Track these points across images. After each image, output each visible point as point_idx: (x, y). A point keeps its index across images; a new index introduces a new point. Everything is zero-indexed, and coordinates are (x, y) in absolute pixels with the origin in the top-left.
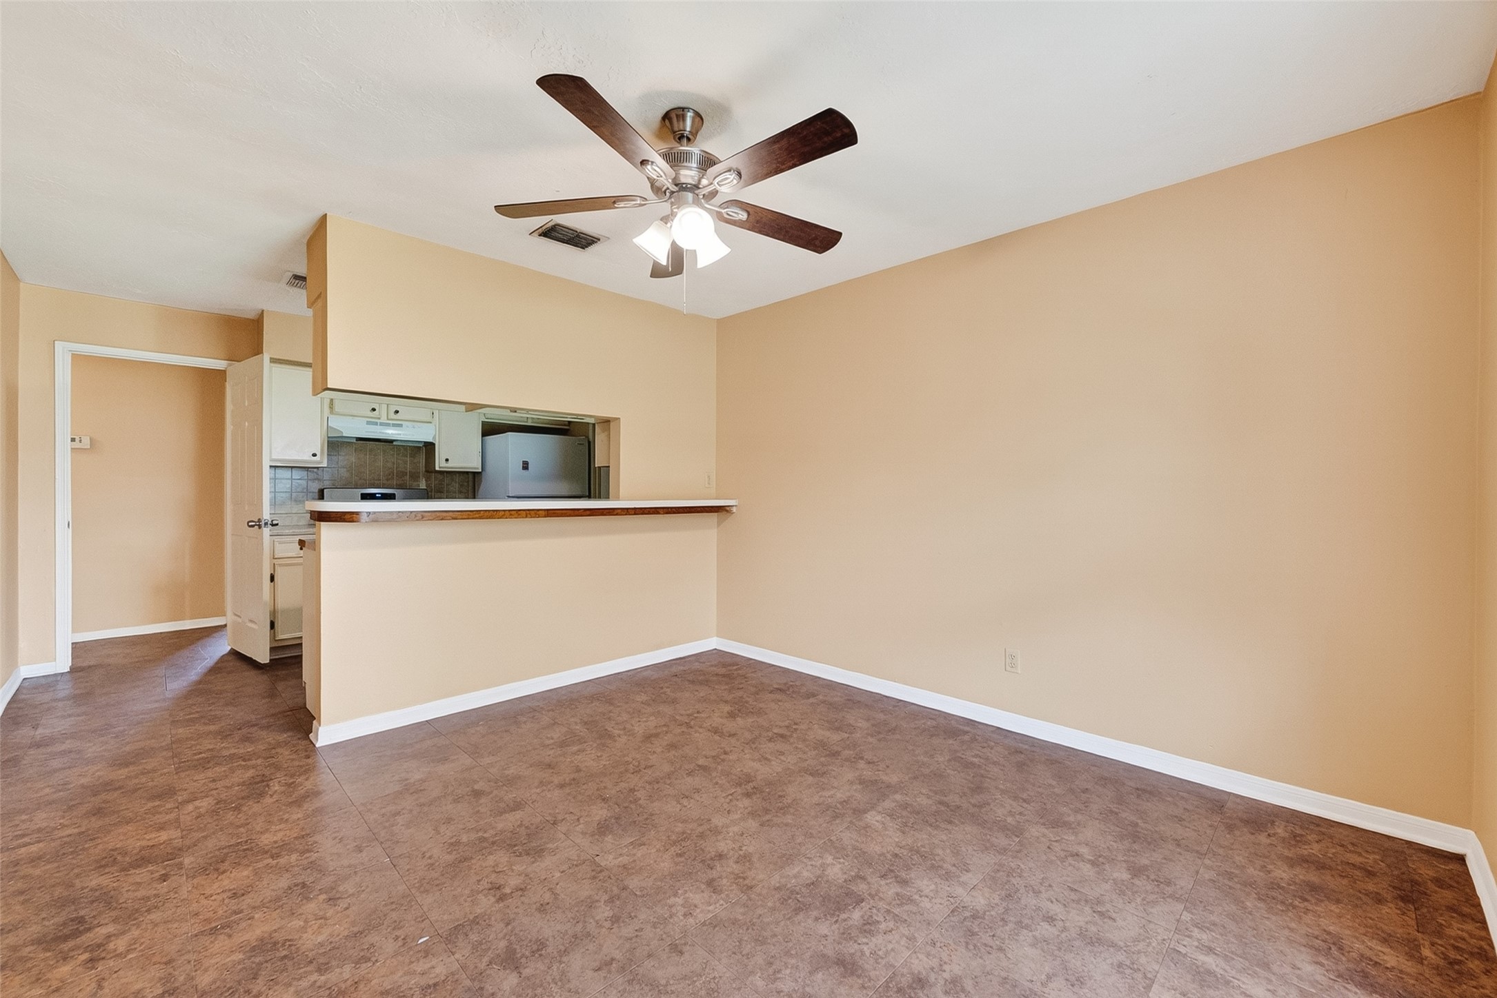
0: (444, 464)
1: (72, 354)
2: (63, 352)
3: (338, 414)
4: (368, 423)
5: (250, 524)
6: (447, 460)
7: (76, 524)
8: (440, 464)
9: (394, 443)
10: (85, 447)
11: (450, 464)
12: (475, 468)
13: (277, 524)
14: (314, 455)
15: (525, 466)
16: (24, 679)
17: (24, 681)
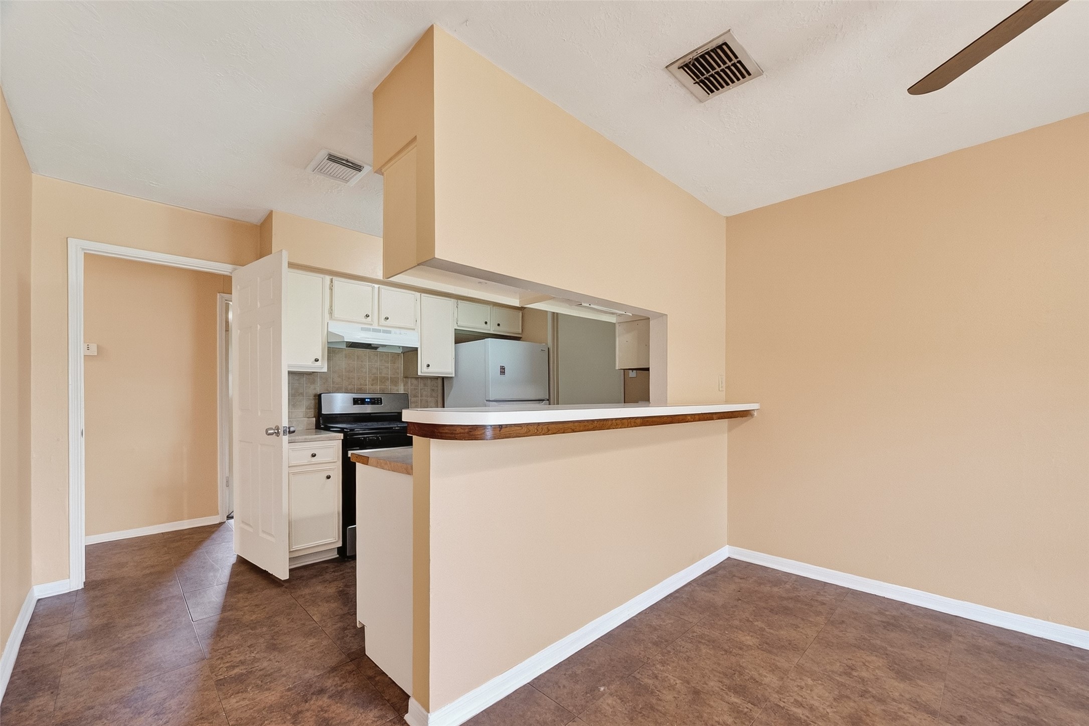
0: (425, 369)
1: (85, 253)
2: (76, 249)
3: (334, 320)
4: (363, 329)
5: (269, 432)
6: (428, 366)
7: (88, 432)
8: (422, 371)
9: (378, 350)
10: (94, 355)
11: (430, 369)
12: (449, 374)
13: (294, 432)
14: (317, 360)
15: (503, 370)
16: (39, 600)
17: (39, 604)
